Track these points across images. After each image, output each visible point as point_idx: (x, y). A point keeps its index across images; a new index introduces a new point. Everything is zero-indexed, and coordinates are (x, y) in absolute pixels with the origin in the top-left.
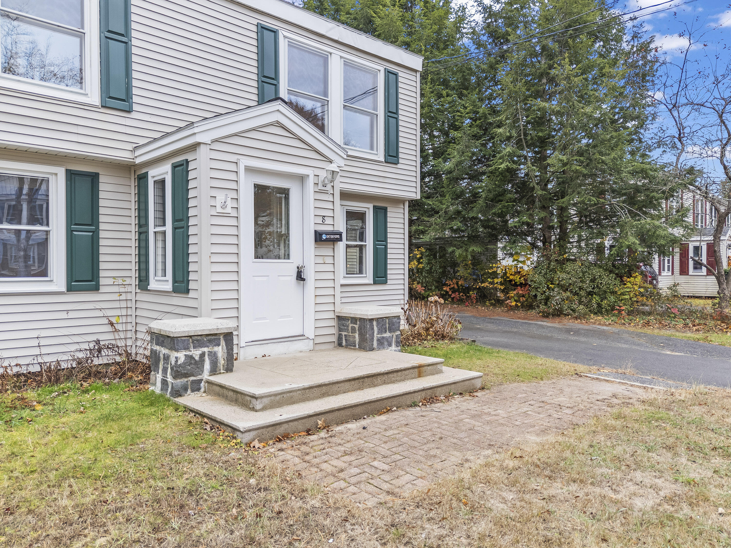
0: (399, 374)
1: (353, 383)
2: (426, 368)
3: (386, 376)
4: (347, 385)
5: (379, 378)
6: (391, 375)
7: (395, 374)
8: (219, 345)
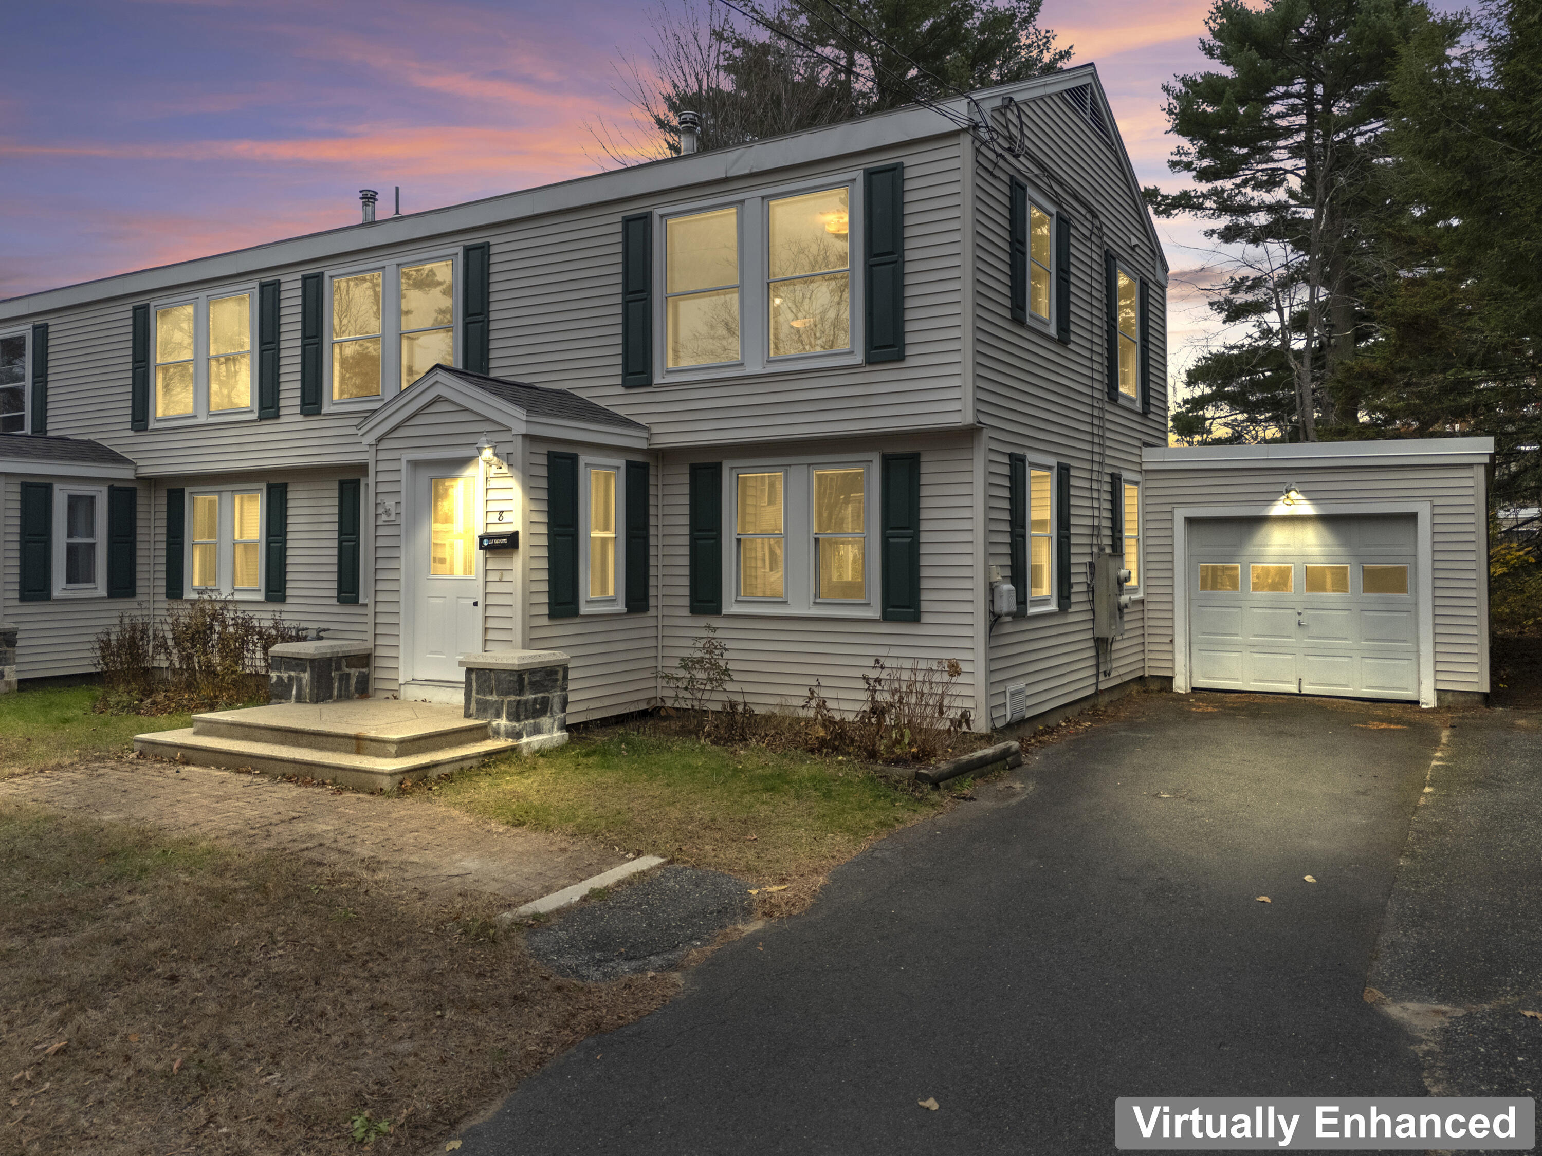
0: (330, 739)
1: (275, 733)
2: (368, 743)
3: (313, 738)
4: (269, 734)
5: (305, 737)
6: (320, 739)
7: (325, 739)
8: (305, 671)
